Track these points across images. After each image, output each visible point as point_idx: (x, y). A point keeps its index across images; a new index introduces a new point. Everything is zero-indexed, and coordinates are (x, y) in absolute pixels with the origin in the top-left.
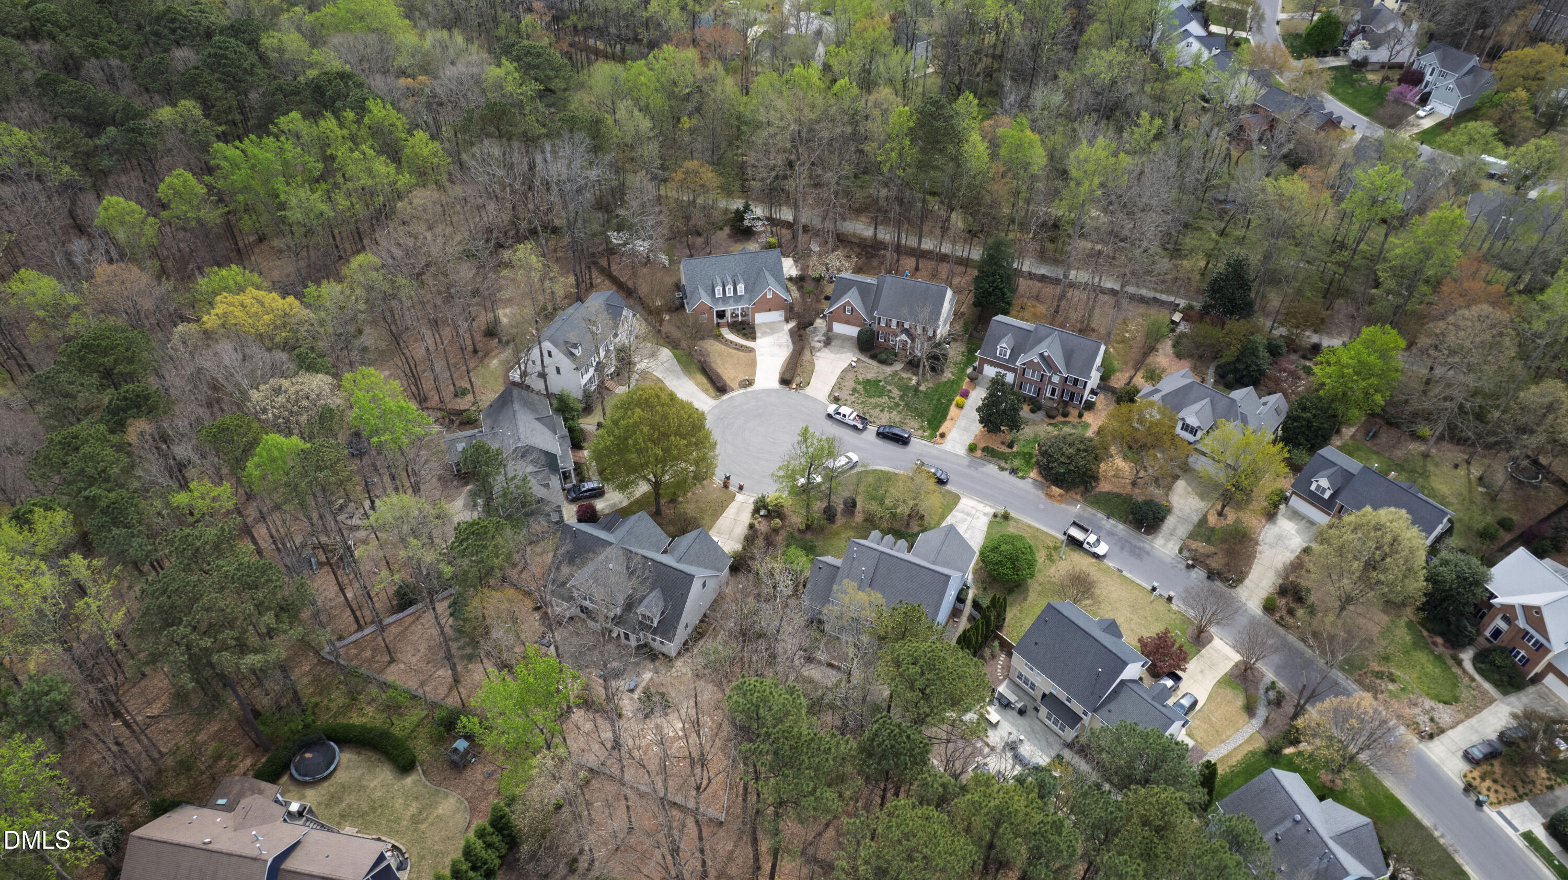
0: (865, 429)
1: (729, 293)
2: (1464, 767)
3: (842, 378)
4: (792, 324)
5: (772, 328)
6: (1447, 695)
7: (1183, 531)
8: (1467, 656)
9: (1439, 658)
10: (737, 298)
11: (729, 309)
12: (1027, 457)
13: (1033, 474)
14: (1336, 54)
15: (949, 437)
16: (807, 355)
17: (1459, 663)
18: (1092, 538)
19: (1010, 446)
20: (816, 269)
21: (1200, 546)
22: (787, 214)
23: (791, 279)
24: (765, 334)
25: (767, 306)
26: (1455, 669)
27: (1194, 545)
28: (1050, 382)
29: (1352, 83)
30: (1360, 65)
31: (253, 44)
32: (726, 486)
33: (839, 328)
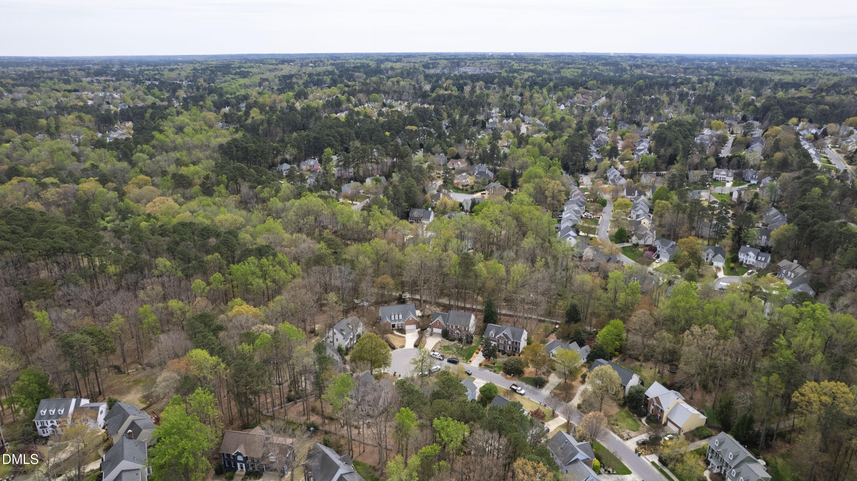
0: (443, 360)
1: (397, 318)
2: (636, 446)
3: (436, 345)
4: (419, 329)
5: (411, 331)
6: (635, 429)
7: (552, 387)
8: (644, 420)
9: (635, 420)
10: (399, 320)
11: (396, 323)
12: (499, 368)
13: (501, 372)
14: (628, 242)
15: (473, 362)
16: (424, 339)
17: (641, 421)
18: (519, 388)
19: (494, 364)
20: (428, 312)
21: (558, 392)
22: (418, 297)
23: (419, 316)
24: (409, 333)
25: (410, 323)
26: (639, 423)
27: (555, 391)
28: (508, 344)
29: (633, 252)
30: (636, 245)
31: (236, 237)
32: (394, 375)
33: (436, 330)
